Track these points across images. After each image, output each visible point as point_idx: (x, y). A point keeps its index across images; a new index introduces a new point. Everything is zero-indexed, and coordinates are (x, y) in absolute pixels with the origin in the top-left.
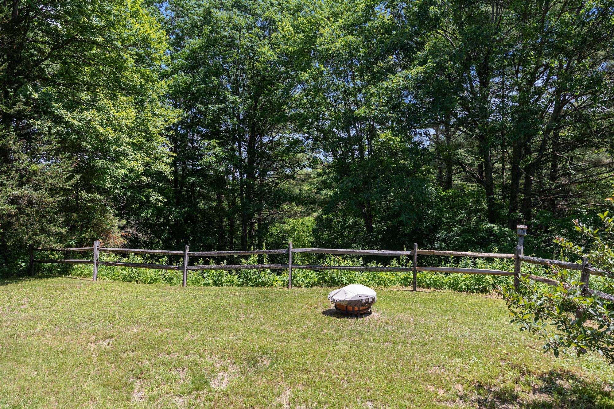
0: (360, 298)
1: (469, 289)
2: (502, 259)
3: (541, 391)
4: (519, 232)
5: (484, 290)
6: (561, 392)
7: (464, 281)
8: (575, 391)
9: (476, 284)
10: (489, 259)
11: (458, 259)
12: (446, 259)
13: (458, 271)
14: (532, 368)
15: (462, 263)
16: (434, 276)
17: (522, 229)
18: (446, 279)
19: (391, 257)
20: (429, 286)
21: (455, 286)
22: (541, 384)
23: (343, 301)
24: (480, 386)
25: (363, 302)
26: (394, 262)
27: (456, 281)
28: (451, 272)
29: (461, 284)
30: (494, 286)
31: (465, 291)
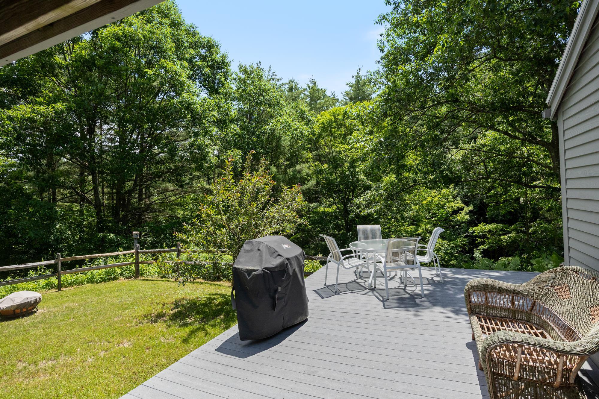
0: (29, 300)
1: (104, 280)
2: (125, 255)
3: (174, 308)
4: (134, 236)
5: (114, 279)
6: (183, 305)
7: (99, 275)
8: (188, 303)
9: (108, 276)
10: (116, 257)
11: (92, 260)
12: (81, 263)
13: (94, 269)
14: (167, 301)
15: (96, 263)
16: (75, 277)
17: (136, 234)
18: (84, 277)
19: (27, 270)
20: (71, 284)
21: (92, 281)
22: (173, 306)
23: (12, 306)
24: (146, 316)
25: (32, 302)
26: (32, 273)
27: (93, 277)
28: (89, 271)
29: (97, 277)
30: (121, 274)
31: (100, 282)
